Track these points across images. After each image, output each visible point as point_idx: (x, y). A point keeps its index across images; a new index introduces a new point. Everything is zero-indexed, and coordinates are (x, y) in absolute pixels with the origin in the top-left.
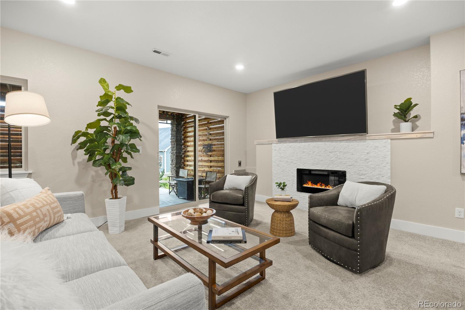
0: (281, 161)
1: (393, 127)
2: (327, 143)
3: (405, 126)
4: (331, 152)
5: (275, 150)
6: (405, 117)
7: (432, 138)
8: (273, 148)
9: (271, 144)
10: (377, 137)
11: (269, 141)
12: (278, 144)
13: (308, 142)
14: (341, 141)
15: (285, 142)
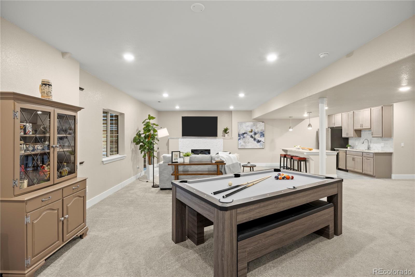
0: (183, 146)
1: (222, 135)
2: (204, 139)
3: (226, 135)
4: (205, 143)
5: (181, 142)
6: (226, 132)
7: (232, 139)
8: (179, 140)
9: (178, 139)
10: (220, 138)
11: (177, 138)
12: (182, 139)
13: (196, 138)
14: (208, 139)
15: (185, 138)
